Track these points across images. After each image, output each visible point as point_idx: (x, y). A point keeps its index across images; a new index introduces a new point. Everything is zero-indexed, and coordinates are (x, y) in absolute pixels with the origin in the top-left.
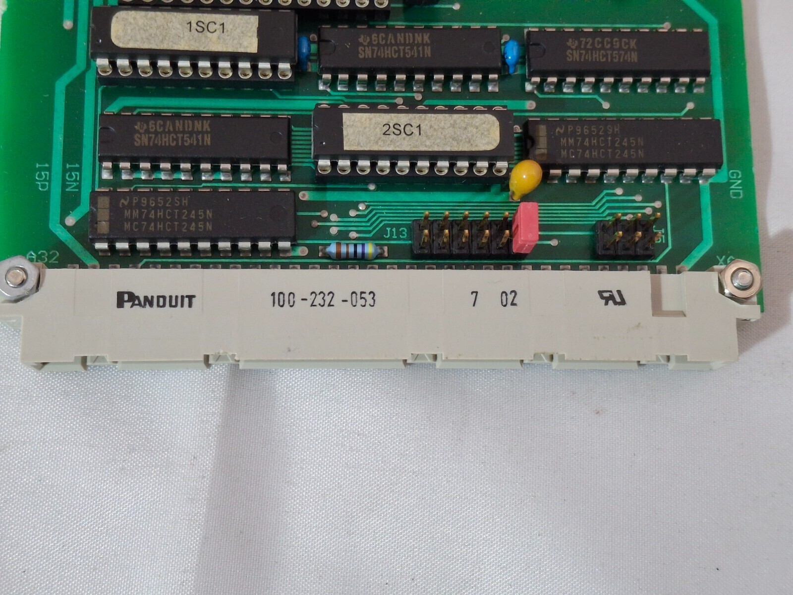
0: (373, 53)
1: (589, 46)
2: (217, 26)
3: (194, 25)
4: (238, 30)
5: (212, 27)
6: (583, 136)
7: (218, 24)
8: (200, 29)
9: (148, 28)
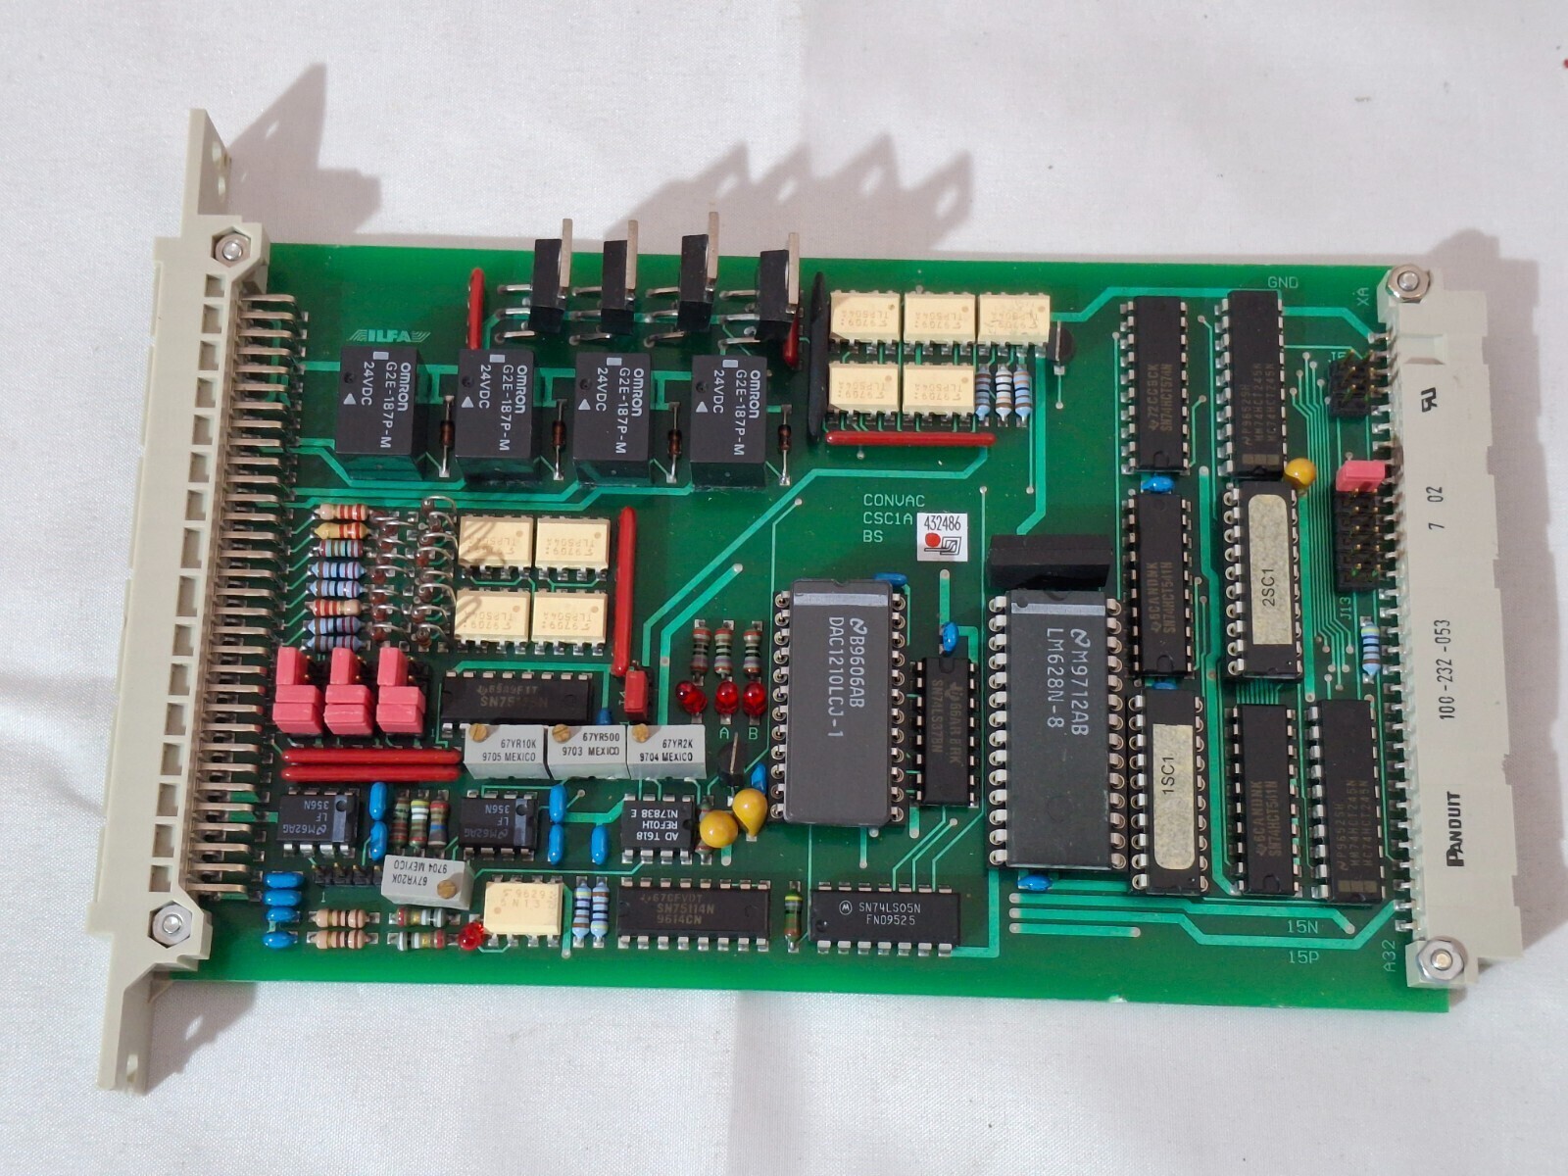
0: (1169, 619)
1: (1156, 410)
2: (1166, 764)
3: (1166, 787)
4: (1170, 744)
5: (1168, 770)
6: (1253, 420)
7: (1163, 763)
8: (1170, 782)
9: (1172, 833)
